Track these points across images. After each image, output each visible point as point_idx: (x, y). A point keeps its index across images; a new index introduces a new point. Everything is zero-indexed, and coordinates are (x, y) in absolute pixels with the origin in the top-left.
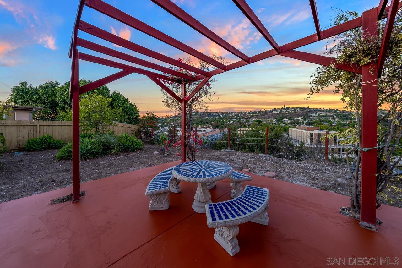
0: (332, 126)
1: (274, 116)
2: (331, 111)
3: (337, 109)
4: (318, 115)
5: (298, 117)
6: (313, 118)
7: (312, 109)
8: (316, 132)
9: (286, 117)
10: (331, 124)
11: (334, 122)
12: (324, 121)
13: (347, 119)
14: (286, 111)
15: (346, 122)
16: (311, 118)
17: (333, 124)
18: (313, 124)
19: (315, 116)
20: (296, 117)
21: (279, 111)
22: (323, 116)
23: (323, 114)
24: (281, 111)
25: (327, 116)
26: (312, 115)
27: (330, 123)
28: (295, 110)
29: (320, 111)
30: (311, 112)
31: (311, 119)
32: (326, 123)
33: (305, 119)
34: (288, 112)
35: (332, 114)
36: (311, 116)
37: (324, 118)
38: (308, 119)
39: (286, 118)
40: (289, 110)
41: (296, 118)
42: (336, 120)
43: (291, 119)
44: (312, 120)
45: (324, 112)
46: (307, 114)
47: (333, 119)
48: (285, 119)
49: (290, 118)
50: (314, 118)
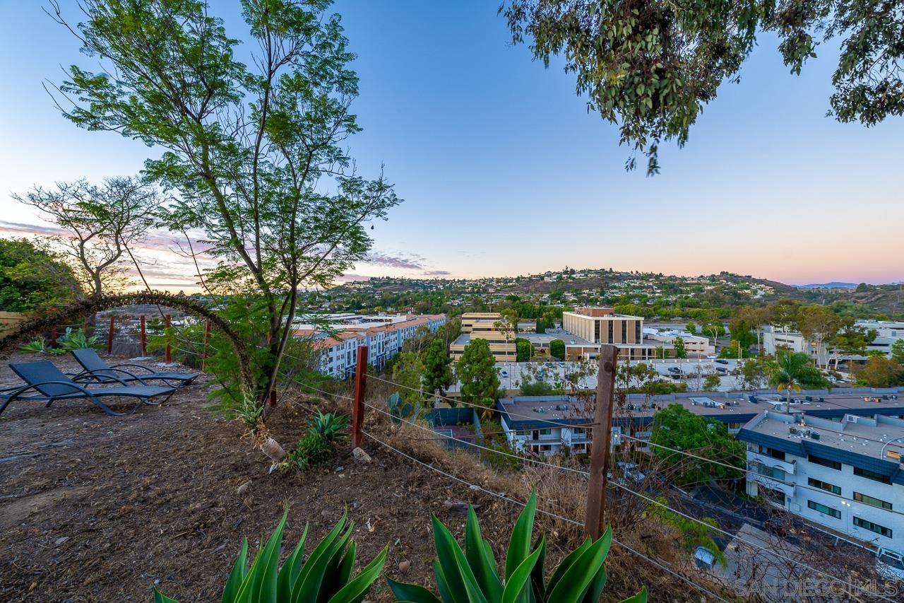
0: (648, 306)
1: (546, 288)
2: (650, 278)
3: (661, 274)
4: (626, 286)
5: (591, 290)
6: (617, 291)
7: (617, 273)
8: (607, 318)
9: (568, 289)
10: (645, 302)
11: (653, 298)
12: (634, 297)
13: (675, 292)
14: (570, 277)
15: (673, 298)
17: (648, 303)
18: (615, 302)
19: (620, 288)
20: (587, 289)
21: (555, 277)
22: (635, 287)
23: (636, 283)
24: (560, 278)
25: (642, 288)
26: (617, 285)
27: (643, 300)
28: (586, 275)
29: (630, 277)
30: (614, 279)
31: (613, 293)
32: (636, 302)
33: (602, 294)
34: (574, 279)
35: (651, 284)
36: (615, 287)
37: (637, 292)
38: (608, 295)
39: (569, 292)
40: (574, 276)
41: (587, 291)
42: (657, 295)
43: (577, 292)
45: (637, 278)
46: (608, 283)
47: (653, 293)
48: (566, 294)
49: (576, 290)
50: (620, 291)
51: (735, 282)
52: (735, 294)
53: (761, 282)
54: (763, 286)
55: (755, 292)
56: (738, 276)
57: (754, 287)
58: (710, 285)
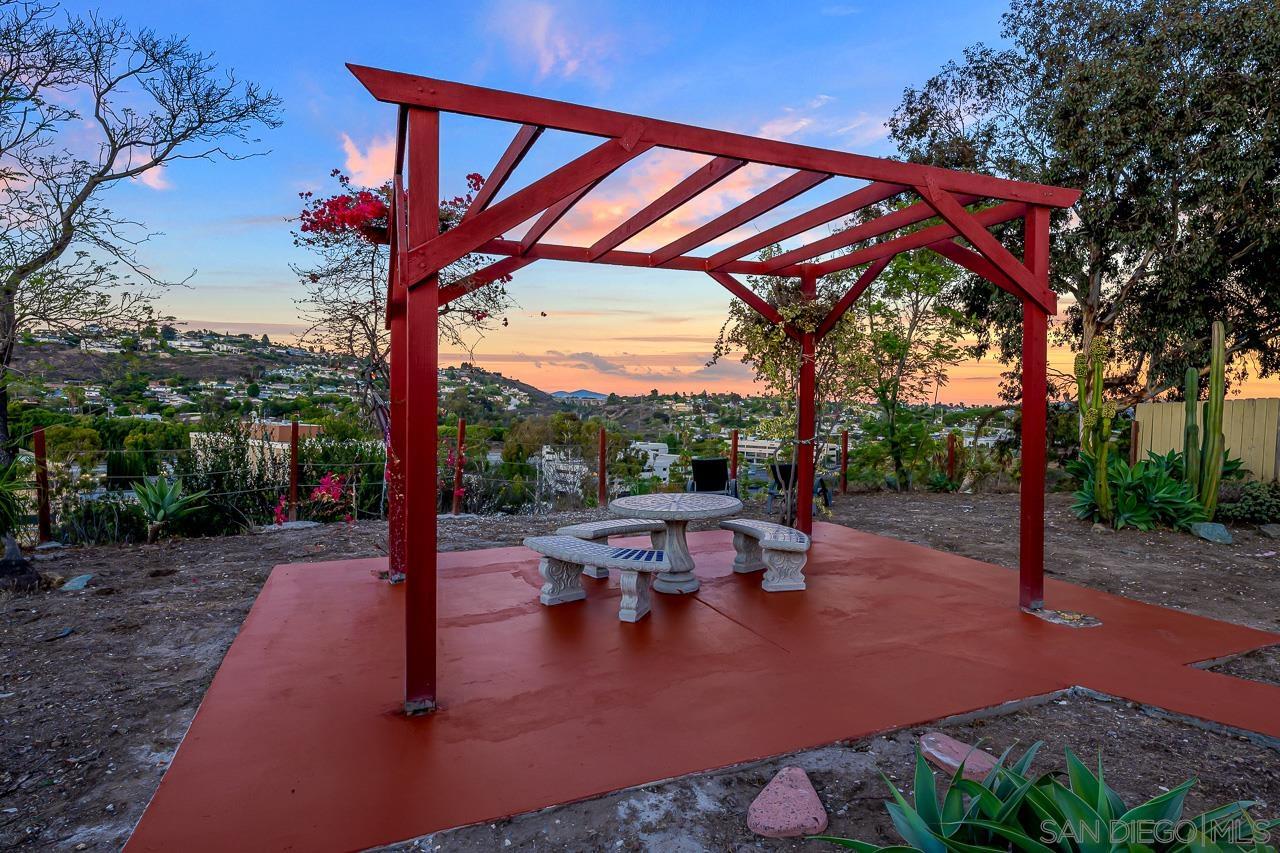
1: (92, 369)
2: (350, 363)
4: (304, 377)
5: (222, 381)
6: (287, 387)
7: (279, 347)
9: (160, 376)
12: (327, 401)
14: (163, 347)
16: (279, 386)
18: (290, 411)
19: (292, 381)
20: (212, 379)
21: (118, 342)
22: (322, 382)
23: (323, 373)
24: (133, 346)
25: (336, 383)
26: (282, 372)
27: (347, 408)
28: (208, 346)
29: (310, 360)
30: (276, 360)
31: (278, 391)
33: (254, 392)
34: (173, 351)
35: (352, 376)
36: (279, 379)
37: (326, 391)
38: (267, 393)
39: (162, 384)
40: (175, 344)
41: (215, 383)
43: (186, 386)
44: (284, 395)
45: (324, 364)
46: (263, 368)
48: (153, 387)
49: (183, 381)
50: (292, 388)
51: (482, 382)
52: (484, 402)
53: (514, 384)
54: (516, 390)
55: (508, 400)
56: (484, 373)
57: (506, 393)
58: (449, 385)
